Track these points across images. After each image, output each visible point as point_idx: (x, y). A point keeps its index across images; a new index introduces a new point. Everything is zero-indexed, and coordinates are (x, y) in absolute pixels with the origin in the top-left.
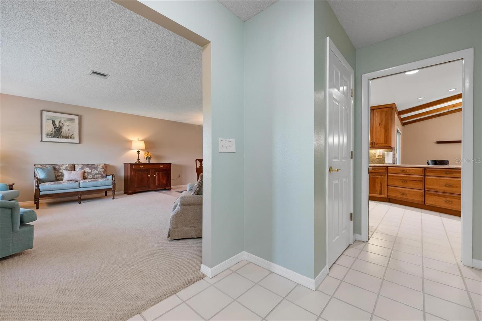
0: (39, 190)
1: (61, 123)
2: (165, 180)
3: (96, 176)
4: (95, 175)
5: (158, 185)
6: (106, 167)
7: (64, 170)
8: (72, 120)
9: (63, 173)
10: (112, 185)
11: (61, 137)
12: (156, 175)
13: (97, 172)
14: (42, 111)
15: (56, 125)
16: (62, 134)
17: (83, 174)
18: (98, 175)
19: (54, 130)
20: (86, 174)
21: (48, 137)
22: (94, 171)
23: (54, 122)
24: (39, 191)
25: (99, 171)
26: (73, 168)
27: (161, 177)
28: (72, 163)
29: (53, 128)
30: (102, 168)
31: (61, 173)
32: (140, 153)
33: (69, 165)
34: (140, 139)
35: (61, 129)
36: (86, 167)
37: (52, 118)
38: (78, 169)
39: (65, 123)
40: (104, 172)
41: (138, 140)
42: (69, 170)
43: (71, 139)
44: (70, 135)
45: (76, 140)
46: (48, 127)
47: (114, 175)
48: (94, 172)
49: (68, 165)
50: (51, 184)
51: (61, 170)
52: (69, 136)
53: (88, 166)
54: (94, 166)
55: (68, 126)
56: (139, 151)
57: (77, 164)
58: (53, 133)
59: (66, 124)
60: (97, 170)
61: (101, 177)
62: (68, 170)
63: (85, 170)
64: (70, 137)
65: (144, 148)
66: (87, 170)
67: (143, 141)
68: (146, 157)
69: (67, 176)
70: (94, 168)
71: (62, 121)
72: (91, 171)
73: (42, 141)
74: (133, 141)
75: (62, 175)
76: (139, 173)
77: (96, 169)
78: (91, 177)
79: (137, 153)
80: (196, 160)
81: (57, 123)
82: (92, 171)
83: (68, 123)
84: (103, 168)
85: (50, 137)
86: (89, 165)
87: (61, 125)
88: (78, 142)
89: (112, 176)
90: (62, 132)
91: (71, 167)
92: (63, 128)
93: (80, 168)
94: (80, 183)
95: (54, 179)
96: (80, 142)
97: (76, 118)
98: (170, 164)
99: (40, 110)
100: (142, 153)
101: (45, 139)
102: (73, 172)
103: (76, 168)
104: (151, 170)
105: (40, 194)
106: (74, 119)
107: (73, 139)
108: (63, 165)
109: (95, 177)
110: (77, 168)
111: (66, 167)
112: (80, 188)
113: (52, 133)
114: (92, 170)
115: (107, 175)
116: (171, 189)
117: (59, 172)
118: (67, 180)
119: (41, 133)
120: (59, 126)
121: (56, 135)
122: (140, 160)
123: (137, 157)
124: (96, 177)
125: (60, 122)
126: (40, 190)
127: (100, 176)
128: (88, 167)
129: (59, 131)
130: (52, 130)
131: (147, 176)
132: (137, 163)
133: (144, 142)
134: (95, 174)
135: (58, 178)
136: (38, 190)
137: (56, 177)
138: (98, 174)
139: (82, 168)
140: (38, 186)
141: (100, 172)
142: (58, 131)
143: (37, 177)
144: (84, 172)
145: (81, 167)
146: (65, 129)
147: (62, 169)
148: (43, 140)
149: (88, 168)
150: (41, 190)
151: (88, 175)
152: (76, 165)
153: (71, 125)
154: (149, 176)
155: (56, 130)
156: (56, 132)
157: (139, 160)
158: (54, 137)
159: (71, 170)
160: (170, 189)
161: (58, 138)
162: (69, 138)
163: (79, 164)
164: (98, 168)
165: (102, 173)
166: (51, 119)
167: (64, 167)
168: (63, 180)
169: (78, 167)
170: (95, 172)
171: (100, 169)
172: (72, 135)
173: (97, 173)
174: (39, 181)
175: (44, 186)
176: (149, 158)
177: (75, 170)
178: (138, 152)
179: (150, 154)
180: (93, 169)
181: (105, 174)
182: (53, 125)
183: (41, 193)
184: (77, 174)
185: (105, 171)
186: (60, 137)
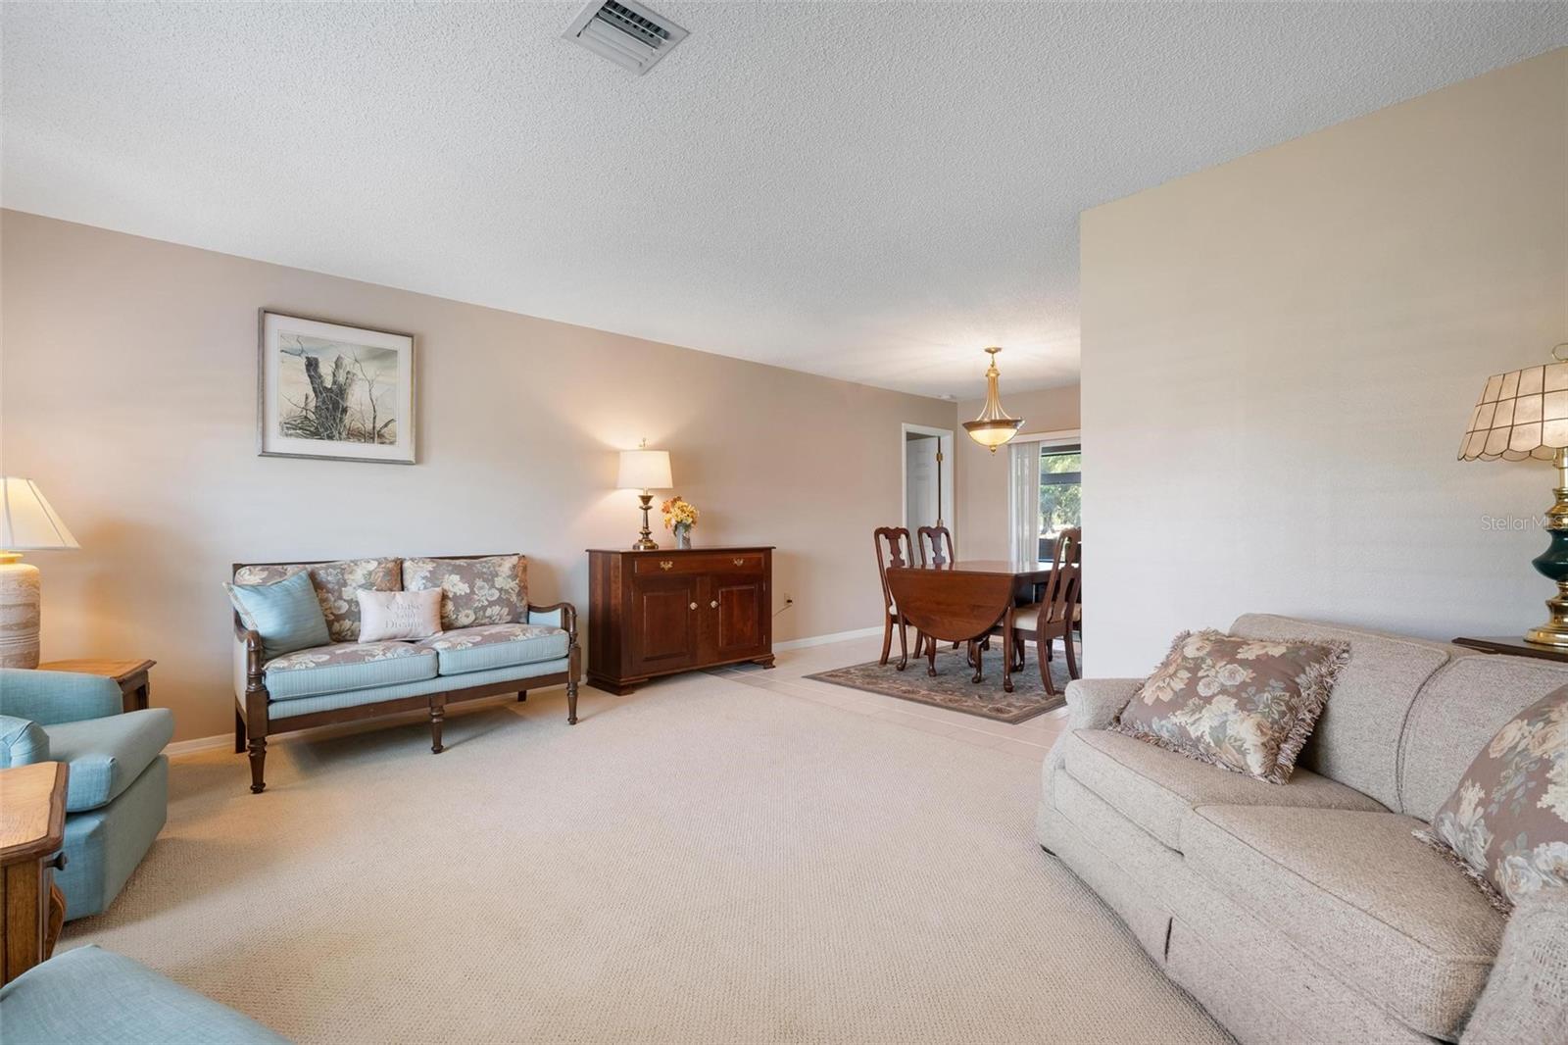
0: (263, 694)
1: (341, 371)
2: (749, 624)
3: (489, 612)
4: (484, 608)
5: (728, 644)
6: (525, 569)
7: (360, 587)
8: (385, 356)
9: (357, 604)
10: (567, 656)
11: (344, 435)
12: (717, 601)
13: (492, 595)
14: (265, 312)
15: (320, 377)
16: (347, 420)
17: (437, 606)
18: (496, 609)
19: (312, 404)
20: (450, 606)
21: (291, 435)
22: (481, 588)
23: (312, 365)
24: (264, 701)
25: (501, 590)
26: (396, 577)
27: (736, 611)
28: (392, 557)
29: (312, 395)
30: (514, 577)
31: (350, 602)
32: (650, 504)
33: (379, 564)
34: (651, 441)
35: (342, 399)
36: (451, 572)
37: (305, 346)
38: (414, 580)
39: (356, 370)
40: (519, 594)
41: (645, 448)
42: (382, 590)
43: (382, 443)
44: (378, 429)
45: (403, 449)
46: (291, 391)
47: (573, 609)
48: (483, 592)
49: (375, 564)
50: (318, 665)
51: (348, 588)
52: (374, 428)
53: (455, 567)
54: (478, 565)
55: (371, 383)
56: (649, 494)
57: (412, 560)
58: (312, 416)
59: (361, 376)
60: (493, 586)
61: (509, 618)
62: (377, 590)
63: (446, 586)
64: (380, 436)
65: (666, 482)
66: (455, 585)
67: (665, 450)
68: (674, 522)
69: (375, 614)
70: (480, 575)
71: (347, 361)
72: (468, 591)
73: (264, 454)
74: (624, 451)
75: (355, 615)
76: (656, 594)
77: (490, 579)
78: (472, 618)
79: (641, 504)
80: (878, 532)
81: (326, 370)
82: (473, 592)
83: (371, 369)
84: (517, 576)
85: (298, 436)
86: (458, 562)
87: (341, 379)
88: (412, 459)
89: (566, 612)
90: (345, 410)
91: (388, 572)
92: (349, 391)
93: (423, 578)
94: (438, 654)
95: (323, 633)
96: (419, 459)
97: (402, 345)
98: (767, 552)
99: (255, 309)
100: (656, 503)
101: (279, 443)
102: (399, 595)
103: (407, 577)
104: (698, 579)
105: (271, 717)
106: (394, 353)
107: (392, 443)
108: (355, 562)
109: (484, 617)
110: (412, 578)
111: (370, 573)
112: (439, 676)
113: (306, 417)
114: (472, 587)
115: (530, 608)
116: (774, 663)
117: (340, 598)
118: (374, 638)
119: (260, 415)
120: (334, 383)
121: (323, 425)
122: (650, 536)
123: (641, 524)
124: (490, 617)
125: (338, 364)
126: (268, 693)
127: (505, 611)
128: (457, 570)
129: (336, 405)
130: (306, 405)
131: (687, 607)
132: (642, 548)
133: (667, 453)
134: (486, 603)
135: (337, 631)
136: (260, 696)
137: (330, 624)
138: (499, 602)
139: (433, 579)
140: (258, 677)
141: (506, 591)
142: (331, 406)
143: (251, 628)
144: (444, 597)
145: (428, 574)
146: (357, 399)
147: (354, 585)
148: (271, 450)
149: (456, 578)
150: (272, 697)
151: (457, 610)
152: (407, 565)
153: (380, 378)
154: (693, 606)
155: (324, 402)
156: (324, 413)
157: (648, 534)
158: (315, 434)
159: (391, 590)
160: (768, 663)
161: (330, 437)
162: (373, 438)
163: (416, 556)
164: (497, 575)
165: (514, 598)
166: (302, 351)
167: (358, 576)
168: (361, 639)
169: (415, 572)
170: (485, 594)
171: (504, 581)
172: (386, 425)
173: (495, 598)
174: (263, 650)
175: (286, 675)
176: (687, 527)
177: (403, 589)
178: (646, 499)
179: (690, 508)
180: (479, 583)
181: (524, 602)
182: (309, 376)
183: (275, 711)
184: (412, 609)
185: (523, 589)
186: (340, 433)
